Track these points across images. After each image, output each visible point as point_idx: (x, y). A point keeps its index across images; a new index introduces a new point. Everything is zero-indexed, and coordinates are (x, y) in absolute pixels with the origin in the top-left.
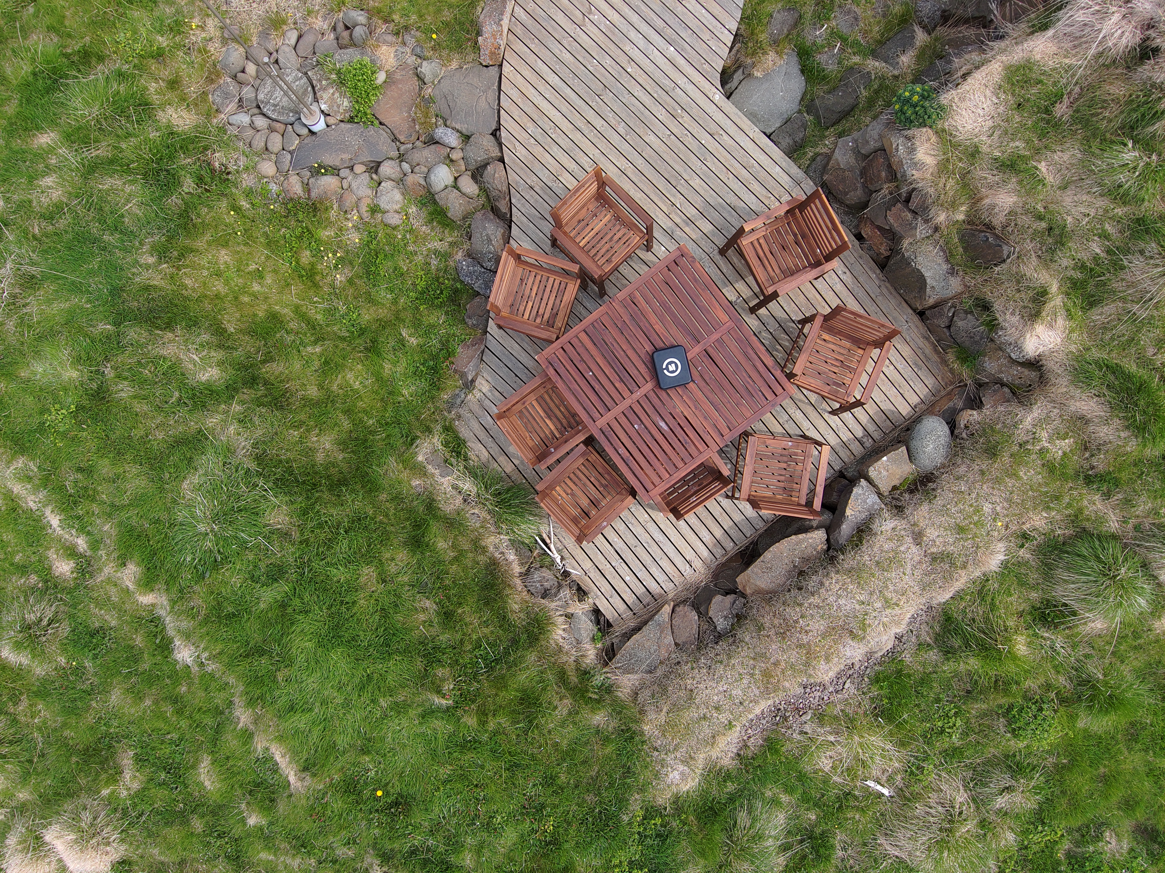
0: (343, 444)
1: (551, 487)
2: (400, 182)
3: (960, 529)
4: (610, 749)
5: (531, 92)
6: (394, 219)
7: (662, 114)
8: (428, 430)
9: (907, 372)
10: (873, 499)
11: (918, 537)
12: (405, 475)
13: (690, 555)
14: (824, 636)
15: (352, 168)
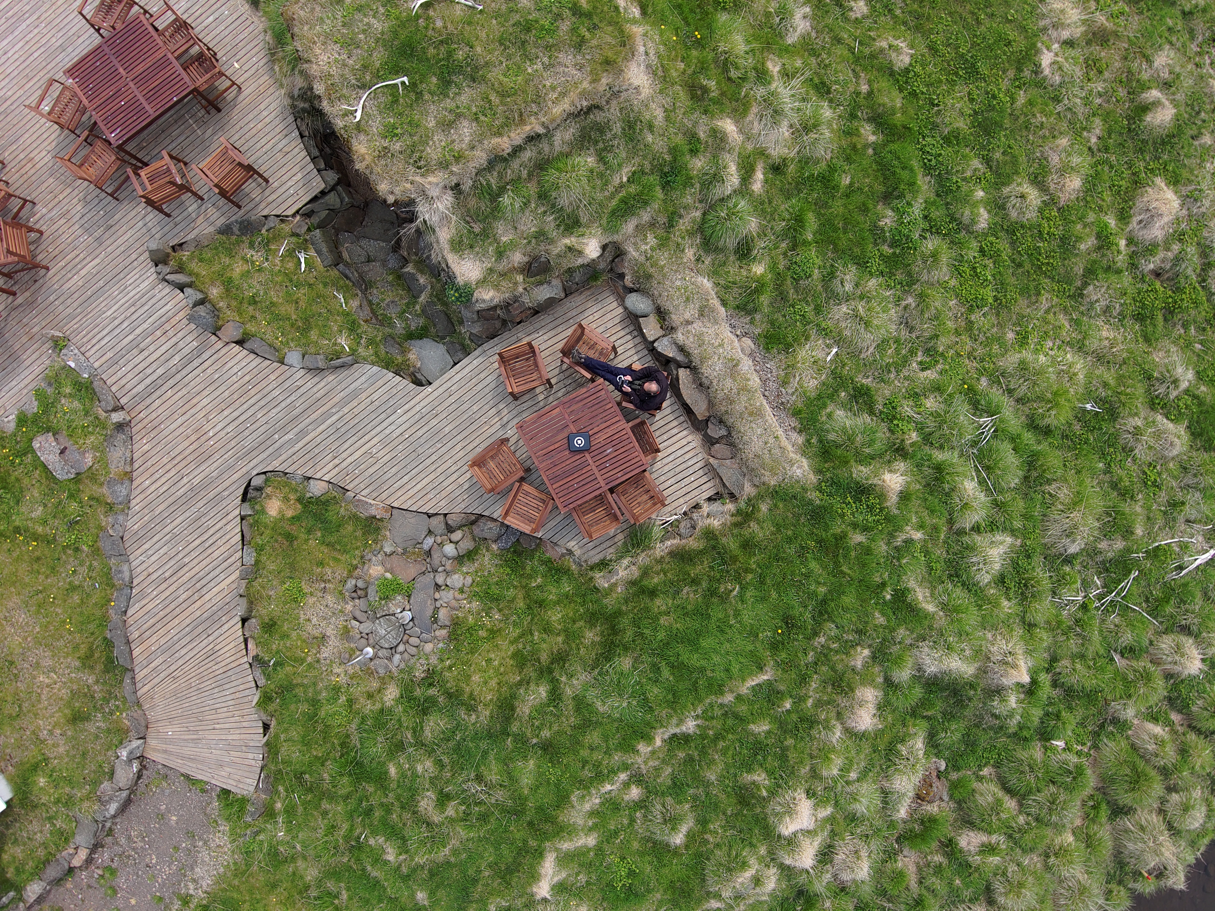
0: (592, 625)
1: (633, 516)
2: (448, 573)
3: (688, 299)
4: (781, 506)
5: (411, 493)
6: (469, 580)
7: (434, 422)
8: (591, 578)
9: (599, 306)
10: (665, 341)
11: (688, 323)
12: (614, 595)
13: (684, 442)
14: (735, 380)
15: (436, 600)
